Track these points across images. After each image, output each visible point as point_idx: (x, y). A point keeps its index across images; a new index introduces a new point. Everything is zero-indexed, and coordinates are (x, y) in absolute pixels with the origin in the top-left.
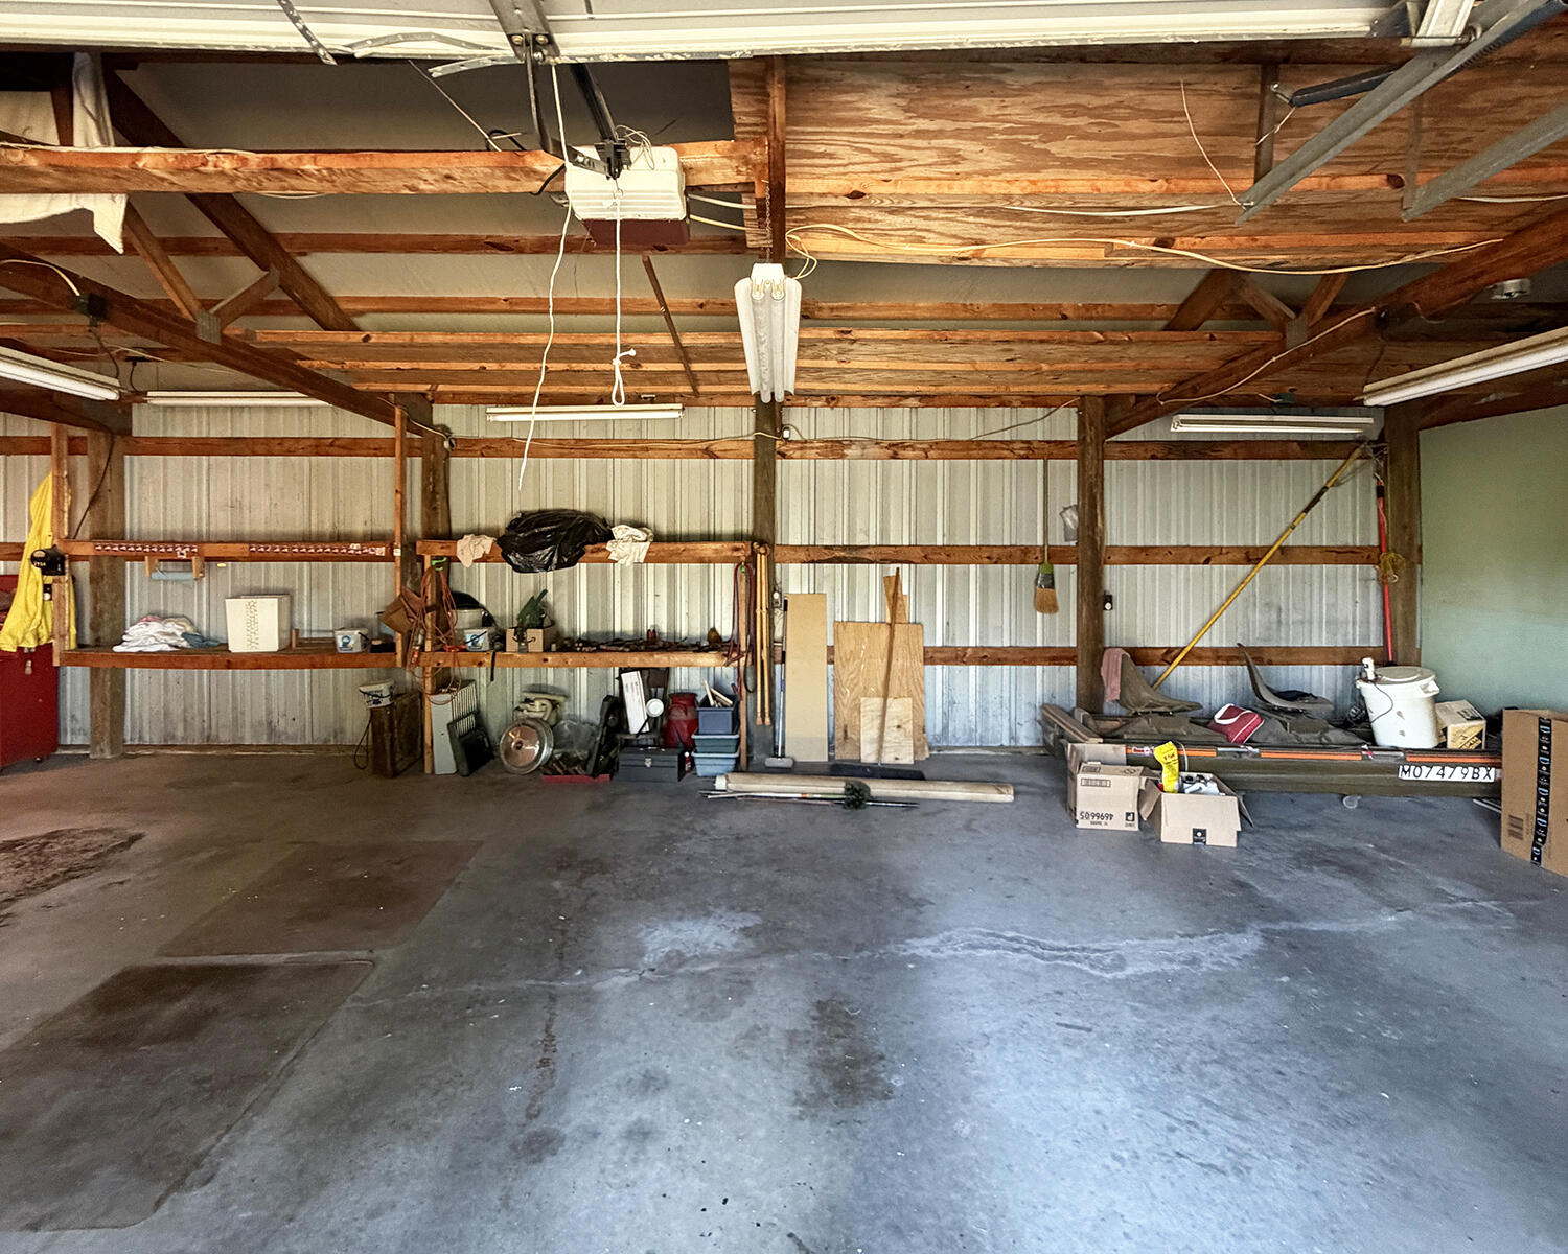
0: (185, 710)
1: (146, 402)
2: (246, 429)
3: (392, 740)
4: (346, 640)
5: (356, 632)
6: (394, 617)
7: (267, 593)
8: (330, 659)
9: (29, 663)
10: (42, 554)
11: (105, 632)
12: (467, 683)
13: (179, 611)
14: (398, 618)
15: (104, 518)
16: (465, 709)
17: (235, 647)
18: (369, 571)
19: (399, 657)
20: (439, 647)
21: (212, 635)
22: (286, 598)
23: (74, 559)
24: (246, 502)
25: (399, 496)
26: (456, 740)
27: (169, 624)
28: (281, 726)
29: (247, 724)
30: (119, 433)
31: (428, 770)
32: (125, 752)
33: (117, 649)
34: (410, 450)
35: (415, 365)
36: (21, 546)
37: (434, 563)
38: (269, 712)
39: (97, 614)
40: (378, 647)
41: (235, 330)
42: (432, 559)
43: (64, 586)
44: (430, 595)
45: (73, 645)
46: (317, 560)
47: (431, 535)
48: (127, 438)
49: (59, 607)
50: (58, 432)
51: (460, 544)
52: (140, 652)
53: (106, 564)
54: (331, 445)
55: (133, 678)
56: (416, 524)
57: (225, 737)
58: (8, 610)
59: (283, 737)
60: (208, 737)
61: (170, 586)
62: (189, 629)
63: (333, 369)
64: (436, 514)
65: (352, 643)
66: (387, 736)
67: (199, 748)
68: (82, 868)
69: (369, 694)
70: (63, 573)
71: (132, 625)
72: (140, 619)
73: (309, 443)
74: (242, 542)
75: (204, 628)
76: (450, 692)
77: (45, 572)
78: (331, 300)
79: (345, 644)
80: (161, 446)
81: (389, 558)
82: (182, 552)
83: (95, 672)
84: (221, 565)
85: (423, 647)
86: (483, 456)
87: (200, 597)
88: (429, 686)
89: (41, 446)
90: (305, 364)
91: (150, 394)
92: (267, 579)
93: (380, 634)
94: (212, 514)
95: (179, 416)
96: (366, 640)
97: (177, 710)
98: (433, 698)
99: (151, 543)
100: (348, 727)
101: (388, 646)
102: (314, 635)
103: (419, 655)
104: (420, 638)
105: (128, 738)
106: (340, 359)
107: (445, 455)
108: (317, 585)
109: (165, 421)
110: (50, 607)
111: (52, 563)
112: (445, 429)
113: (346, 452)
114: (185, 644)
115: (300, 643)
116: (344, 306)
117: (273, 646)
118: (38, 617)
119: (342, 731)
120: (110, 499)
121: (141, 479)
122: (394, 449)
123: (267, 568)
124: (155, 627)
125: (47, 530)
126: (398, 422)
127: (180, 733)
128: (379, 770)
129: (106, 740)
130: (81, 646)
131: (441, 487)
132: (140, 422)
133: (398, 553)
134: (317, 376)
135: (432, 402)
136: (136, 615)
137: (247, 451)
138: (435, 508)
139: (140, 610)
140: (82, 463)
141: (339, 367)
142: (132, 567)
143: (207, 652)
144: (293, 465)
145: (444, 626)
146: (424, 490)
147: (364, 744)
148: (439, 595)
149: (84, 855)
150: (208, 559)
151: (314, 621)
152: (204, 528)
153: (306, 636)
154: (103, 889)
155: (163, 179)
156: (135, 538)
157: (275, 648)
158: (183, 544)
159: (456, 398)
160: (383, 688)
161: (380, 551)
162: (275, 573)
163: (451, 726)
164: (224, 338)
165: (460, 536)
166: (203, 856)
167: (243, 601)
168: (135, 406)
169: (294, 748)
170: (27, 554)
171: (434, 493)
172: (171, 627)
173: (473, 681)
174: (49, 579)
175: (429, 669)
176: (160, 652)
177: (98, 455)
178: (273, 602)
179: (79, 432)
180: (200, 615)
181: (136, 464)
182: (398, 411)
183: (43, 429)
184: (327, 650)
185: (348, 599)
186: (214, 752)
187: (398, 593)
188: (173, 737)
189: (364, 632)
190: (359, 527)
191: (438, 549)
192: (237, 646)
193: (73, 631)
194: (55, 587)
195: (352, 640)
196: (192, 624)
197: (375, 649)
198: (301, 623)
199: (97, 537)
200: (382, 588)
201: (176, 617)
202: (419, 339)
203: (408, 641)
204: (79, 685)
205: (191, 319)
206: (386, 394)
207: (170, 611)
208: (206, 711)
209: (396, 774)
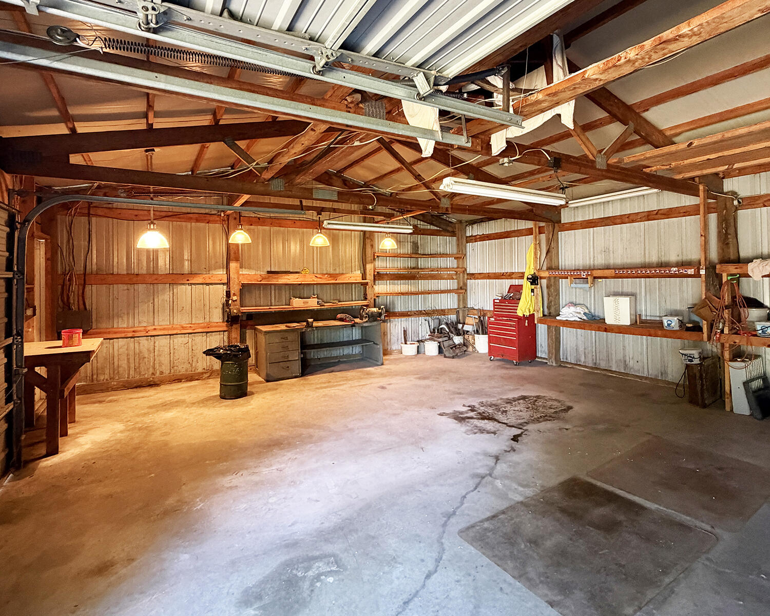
0: (585, 349)
1: (568, 206)
2: (610, 212)
3: (702, 385)
4: (669, 322)
5: (676, 318)
6: (701, 311)
7: (623, 294)
8: (660, 333)
9: (527, 321)
10: (531, 277)
11: (552, 310)
12: (757, 356)
13: (582, 303)
14: (705, 312)
15: (551, 260)
16: (754, 374)
17: (608, 321)
18: (681, 284)
19: (705, 335)
20: (734, 331)
21: (596, 314)
22: (633, 298)
23: (541, 278)
24: (611, 249)
25: (703, 238)
26: (751, 394)
27: (578, 308)
28: (631, 364)
29: (614, 361)
30: (557, 223)
31: (728, 408)
32: (561, 364)
33: (558, 318)
34: (709, 210)
35: (720, 154)
36: (523, 273)
37: (729, 278)
38: (624, 356)
39: (549, 302)
40: (690, 328)
41: (613, 160)
42: (728, 275)
43: (538, 290)
44: (727, 299)
45: (542, 315)
46: (649, 277)
47: (725, 261)
48: (560, 224)
49: (537, 298)
50: (535, 225)
51: (750, 266)
52: (567, 320)
53: (552, 280)
54: (657, 214)
55: (563, 330)
56: (714, 255)
57: (603, 365)
58: (520, 299)
59: (632, 370)
60: (595, 363)
61: (578, 290)
62: (586, 311)
63: (664, 170)
64: (729, 248)
65: (673, 324)
66: (699, 382)
67: (592, 368)
68: (550, 416)
69: (685, 355)
70: (538, 284)
71: (563, 308)
72: (566, 305)
73: (643, 215)
74: (610, 269)
75: (593, 311)
76: (743, 361)
77: (532, 284)
78: (661, 132)
79: (669, 325)
80: (573, 226)
81: (697, 275)
82: (584, 274)
83: (549, 328)
84: (600, 280)
85: (722, 331)
86: (765, 206)
87: (590, 296)
88: (727, 355)
89: (529, 232)
90: (647, 170)
91: (569, 202)
92: (622, 287)
93: (690, 320)
94: (595, 255)
95: (580, 210)
96: (681, 323)
97: (581, 349)
98: (731, 364)
99: (571, 271)
100: (669, 370)
101: (697, 328)
102: (648, 318)
103: (720, 335)
104: (721, 325)
105: (561, 358)
106: (668, 163)
107: (734, 209)
108: (649, 291)
109: (574, 213)
110: (534, 298)
111: (534, 280)
112: (734, 193)
113: (666, 217)
114: (585, 318)
115: (642, 322)
116: (668, 133)
117: (627, 322)
118: (530, 302)
119: (666, 373)
120: (553, 252)
121: (565, 242)
122: (699, 210)
123: (622, 281)
124: (572, 309)
125: (532, 267)
126: (701, 194)
127: (583, 359)
128: (693, 401)
129: (553, 357)
130: (544, 315)
131: (732, 231)
132: (564, 217)
133: (703, 272)
134: (654, 176)
135: (723, 178)
136: (564, 303)
137: (611, 224)
138: (728, 244)
139: (566, 300)
140: (543, 236)
141: (668, 167)
142: (562, 281)
143: (595, 323)
144: (634, 228)
145: (737, 318)
146: (719, 232)
147: (682, 382)
148: (734, 298)
149: (551, 410)
150: (595, 278)
151: (649, 311)
152: (592, 263)
153: (644, 318)
154: (560, 429)
155: (596, 79)
156: (563, 268)
157: (629, 324)
158: (584, 270)
159: (742, 172)
160: (695, 353)
161: (691, 271)
162: (628, 284)
163: (746, 384)
164: (608, 165)
165: (750, 260)
166: (601, 427)
167: (612, 299)
168: (562, 210)
169: (641, 377)
170: (526, 278)
171: (727, 234)
172: (579, 309)
173: (759, 356)
174: (533, 287)
175: (727, 345)
176: (574, 321)
177: (549, 233)
178: (627, 299)
179: (542, 224)
180: (591, 305)
181: (563, 235)
182: (701, 187)
183: (529, 224)
184: (659, 327)
185: (668, 298)
186: (599, 372)
187: (704, 297)
188: (580, 361)
189: (681, 318)
190: (673, 258)
191: (732, 269)
192: (609, 321)
193: (541, 309)
194: (535, 290)
195: (673, 323)
196: (587, 308)
197: (688, 329)
198: (641, 311)
199: (549, 269)
200: (690, 292)
201: (580, 304)
202: (728, 135)
203: (711, 327)
204: (543, 332)
205: (594, 159)
206: (693, 179)
207: (578, 303)
208: (594, 350)
209: (704, 406)
